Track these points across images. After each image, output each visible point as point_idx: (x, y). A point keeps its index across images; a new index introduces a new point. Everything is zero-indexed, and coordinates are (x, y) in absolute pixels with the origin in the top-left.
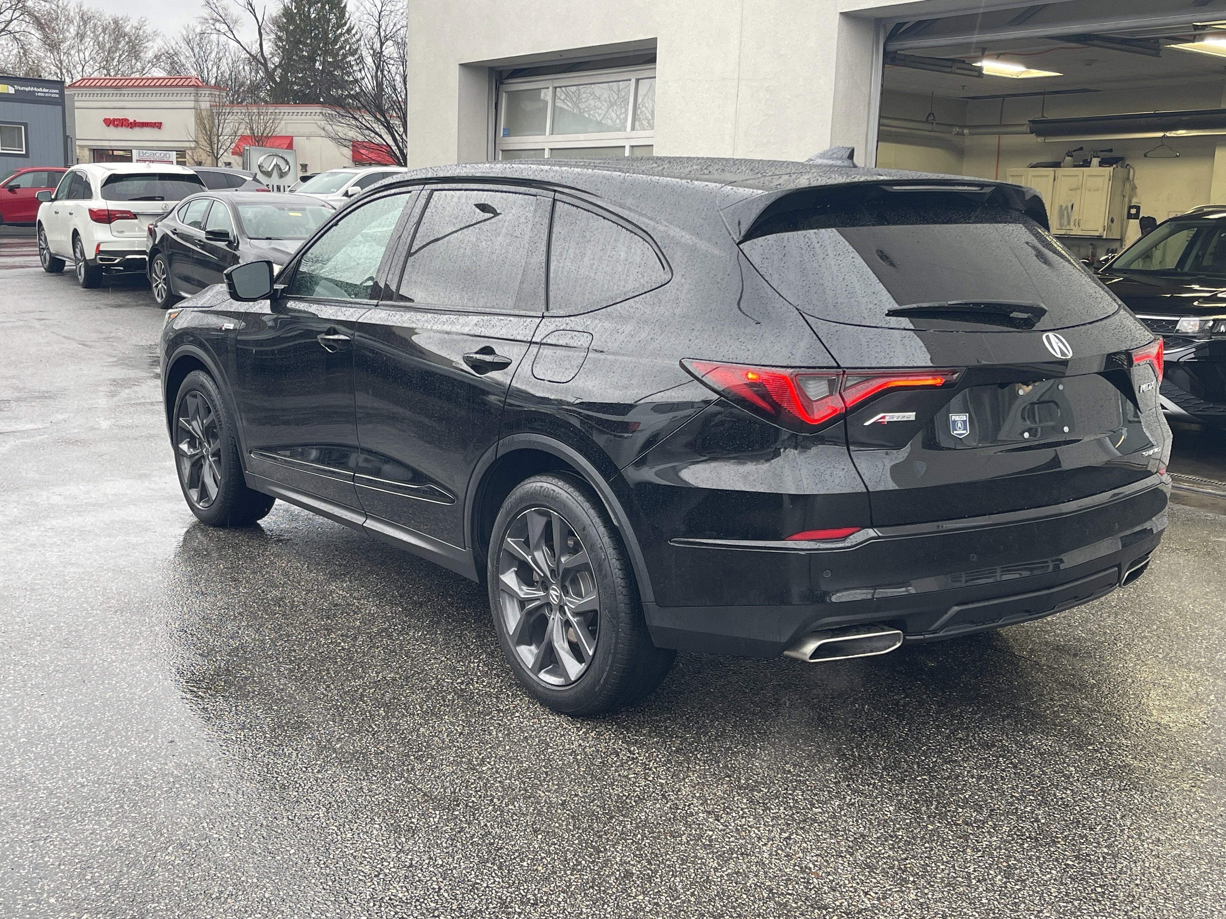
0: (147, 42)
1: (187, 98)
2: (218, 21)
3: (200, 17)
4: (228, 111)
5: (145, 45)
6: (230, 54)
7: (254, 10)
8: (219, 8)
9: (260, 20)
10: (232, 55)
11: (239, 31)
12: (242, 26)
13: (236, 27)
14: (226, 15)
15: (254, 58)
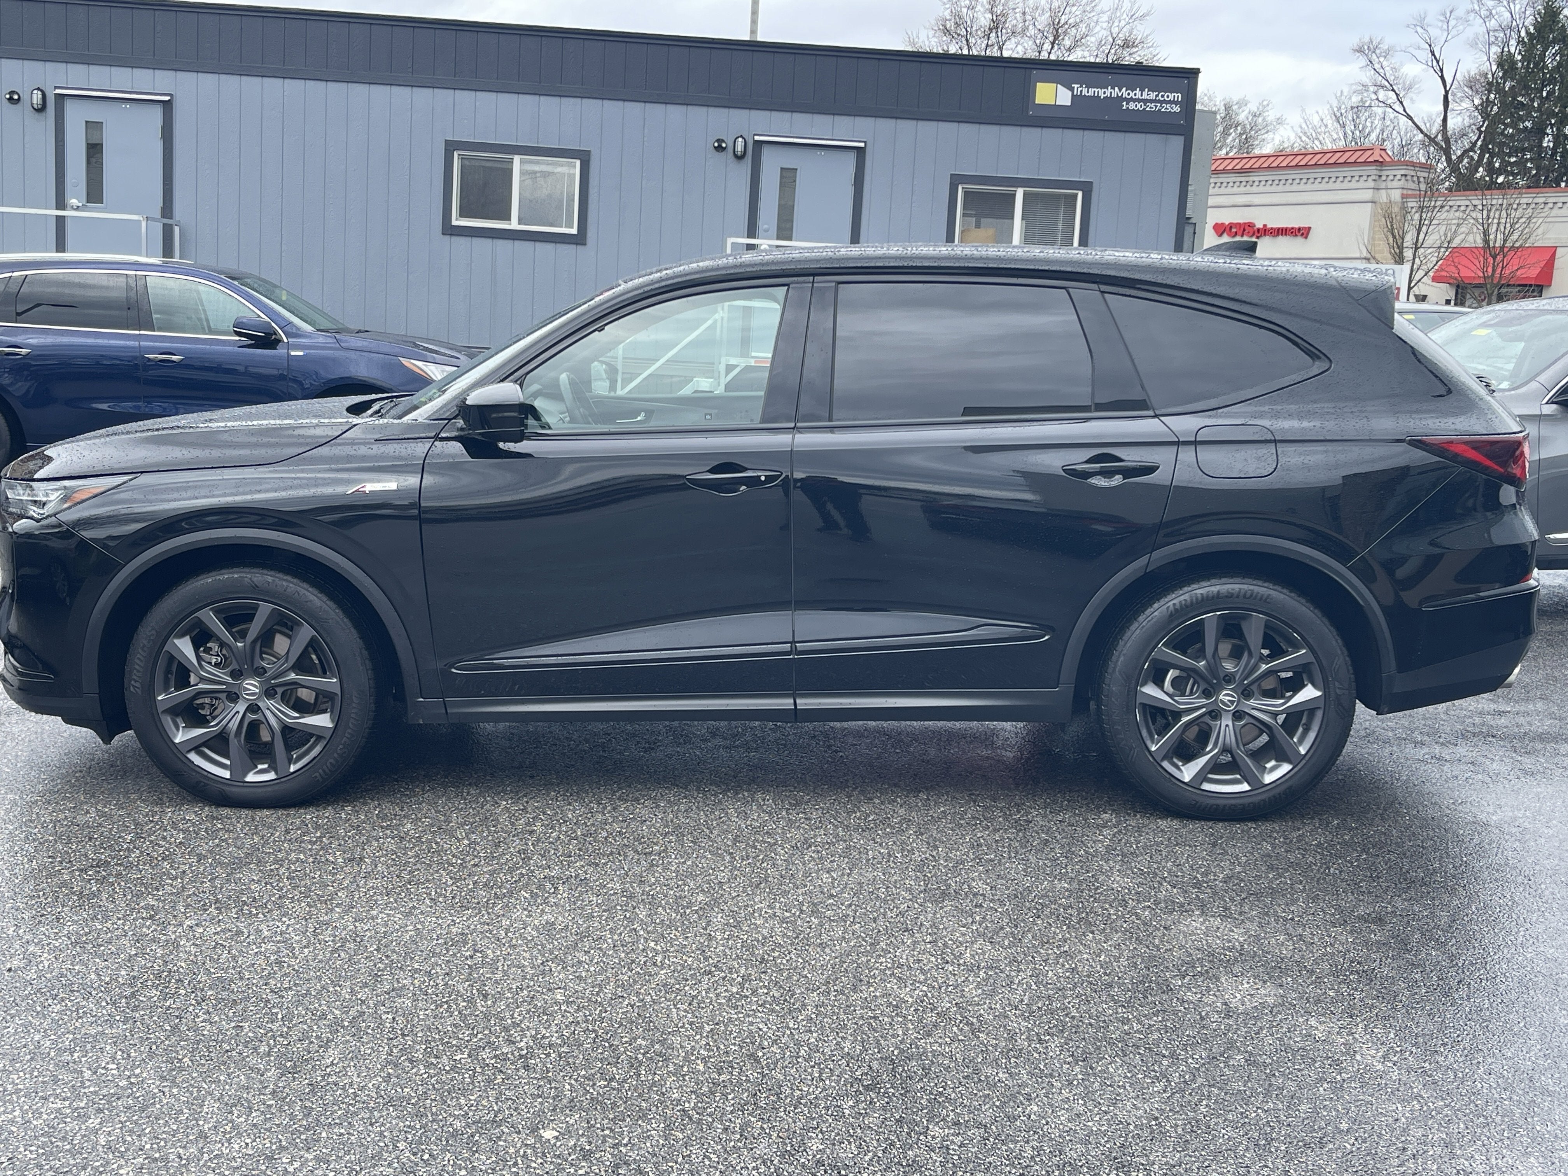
0: (1267, 132)
1: (1361, 184)
2: (1383, 87)
3: (1356, 84)
4: (1439, 203)
5: (1263, 137)
6: (1399, 133)
7: (1441, 70)
8: (1387, 69)
9: (1449, 81)
10: (1402, 133)
11: (1412, 101)
12: (1419, 93)
13: (1410, 95)
14: (1396, 78)
15: (1432, 140)
